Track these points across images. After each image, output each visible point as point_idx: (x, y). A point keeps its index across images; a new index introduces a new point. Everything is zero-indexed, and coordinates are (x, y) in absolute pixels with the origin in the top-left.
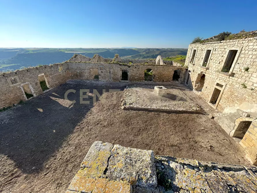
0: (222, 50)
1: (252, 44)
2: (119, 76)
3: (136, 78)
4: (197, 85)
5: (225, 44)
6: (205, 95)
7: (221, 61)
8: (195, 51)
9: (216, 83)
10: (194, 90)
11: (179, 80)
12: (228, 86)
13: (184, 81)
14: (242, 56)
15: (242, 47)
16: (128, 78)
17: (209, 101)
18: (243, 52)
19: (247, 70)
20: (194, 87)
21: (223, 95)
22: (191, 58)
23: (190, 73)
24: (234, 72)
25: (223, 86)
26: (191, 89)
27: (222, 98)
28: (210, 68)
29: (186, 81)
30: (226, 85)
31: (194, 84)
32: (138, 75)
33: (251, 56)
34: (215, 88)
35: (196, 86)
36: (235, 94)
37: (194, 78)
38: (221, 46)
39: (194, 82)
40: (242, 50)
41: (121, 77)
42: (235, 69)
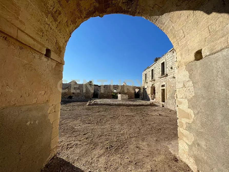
0: (158, 66)
1: (169, 55)
2: (91, 94)
3: (105, 95)
4: (152, 95)
5: (158, 62)
6: (158, 99)
7: (159, 71)
8: (146, 74)
9: (161, 86)
10: (151, 100)
11: (140, 97)
12: (167, 83)
13: (144, 98)
14: (167, 63)
15: (166, 59)
16: (99, 96)
17: (161, 102)
18: (167, 61)
19: (172, 68)
20: (150, 98)
21: (167, 91)
22: (145, 80)
23: (146, 90)
24: (167, 73)
25: (164, 85)
26: (149, 100)
27: (167, 94)
28: (156, 79)
29: (145, 97)
30: (166, 83)
31: (150, 96)
32: (106, 93)
33: (171, 61)
34: (162, 89)
35: (151, 97)
36: (172, 86)
37: (149, 91)
38: (157, 64)
39: (150, 94)
40: (166, 60)
41: (93, 95)
42: (167, 72)
